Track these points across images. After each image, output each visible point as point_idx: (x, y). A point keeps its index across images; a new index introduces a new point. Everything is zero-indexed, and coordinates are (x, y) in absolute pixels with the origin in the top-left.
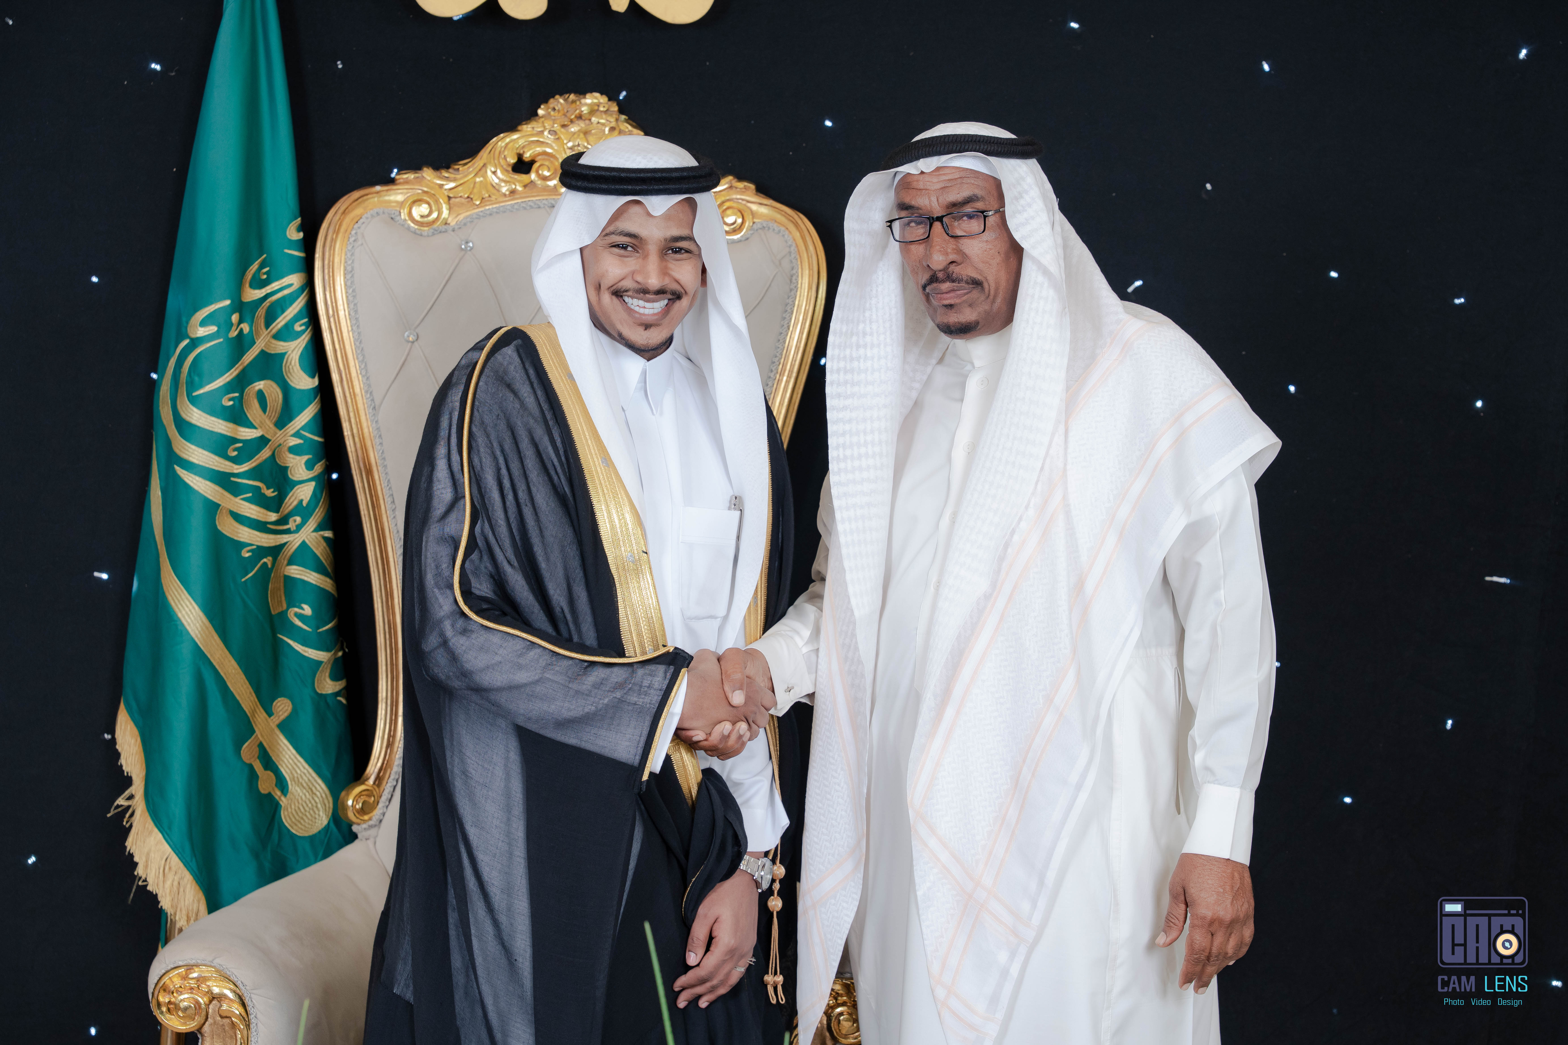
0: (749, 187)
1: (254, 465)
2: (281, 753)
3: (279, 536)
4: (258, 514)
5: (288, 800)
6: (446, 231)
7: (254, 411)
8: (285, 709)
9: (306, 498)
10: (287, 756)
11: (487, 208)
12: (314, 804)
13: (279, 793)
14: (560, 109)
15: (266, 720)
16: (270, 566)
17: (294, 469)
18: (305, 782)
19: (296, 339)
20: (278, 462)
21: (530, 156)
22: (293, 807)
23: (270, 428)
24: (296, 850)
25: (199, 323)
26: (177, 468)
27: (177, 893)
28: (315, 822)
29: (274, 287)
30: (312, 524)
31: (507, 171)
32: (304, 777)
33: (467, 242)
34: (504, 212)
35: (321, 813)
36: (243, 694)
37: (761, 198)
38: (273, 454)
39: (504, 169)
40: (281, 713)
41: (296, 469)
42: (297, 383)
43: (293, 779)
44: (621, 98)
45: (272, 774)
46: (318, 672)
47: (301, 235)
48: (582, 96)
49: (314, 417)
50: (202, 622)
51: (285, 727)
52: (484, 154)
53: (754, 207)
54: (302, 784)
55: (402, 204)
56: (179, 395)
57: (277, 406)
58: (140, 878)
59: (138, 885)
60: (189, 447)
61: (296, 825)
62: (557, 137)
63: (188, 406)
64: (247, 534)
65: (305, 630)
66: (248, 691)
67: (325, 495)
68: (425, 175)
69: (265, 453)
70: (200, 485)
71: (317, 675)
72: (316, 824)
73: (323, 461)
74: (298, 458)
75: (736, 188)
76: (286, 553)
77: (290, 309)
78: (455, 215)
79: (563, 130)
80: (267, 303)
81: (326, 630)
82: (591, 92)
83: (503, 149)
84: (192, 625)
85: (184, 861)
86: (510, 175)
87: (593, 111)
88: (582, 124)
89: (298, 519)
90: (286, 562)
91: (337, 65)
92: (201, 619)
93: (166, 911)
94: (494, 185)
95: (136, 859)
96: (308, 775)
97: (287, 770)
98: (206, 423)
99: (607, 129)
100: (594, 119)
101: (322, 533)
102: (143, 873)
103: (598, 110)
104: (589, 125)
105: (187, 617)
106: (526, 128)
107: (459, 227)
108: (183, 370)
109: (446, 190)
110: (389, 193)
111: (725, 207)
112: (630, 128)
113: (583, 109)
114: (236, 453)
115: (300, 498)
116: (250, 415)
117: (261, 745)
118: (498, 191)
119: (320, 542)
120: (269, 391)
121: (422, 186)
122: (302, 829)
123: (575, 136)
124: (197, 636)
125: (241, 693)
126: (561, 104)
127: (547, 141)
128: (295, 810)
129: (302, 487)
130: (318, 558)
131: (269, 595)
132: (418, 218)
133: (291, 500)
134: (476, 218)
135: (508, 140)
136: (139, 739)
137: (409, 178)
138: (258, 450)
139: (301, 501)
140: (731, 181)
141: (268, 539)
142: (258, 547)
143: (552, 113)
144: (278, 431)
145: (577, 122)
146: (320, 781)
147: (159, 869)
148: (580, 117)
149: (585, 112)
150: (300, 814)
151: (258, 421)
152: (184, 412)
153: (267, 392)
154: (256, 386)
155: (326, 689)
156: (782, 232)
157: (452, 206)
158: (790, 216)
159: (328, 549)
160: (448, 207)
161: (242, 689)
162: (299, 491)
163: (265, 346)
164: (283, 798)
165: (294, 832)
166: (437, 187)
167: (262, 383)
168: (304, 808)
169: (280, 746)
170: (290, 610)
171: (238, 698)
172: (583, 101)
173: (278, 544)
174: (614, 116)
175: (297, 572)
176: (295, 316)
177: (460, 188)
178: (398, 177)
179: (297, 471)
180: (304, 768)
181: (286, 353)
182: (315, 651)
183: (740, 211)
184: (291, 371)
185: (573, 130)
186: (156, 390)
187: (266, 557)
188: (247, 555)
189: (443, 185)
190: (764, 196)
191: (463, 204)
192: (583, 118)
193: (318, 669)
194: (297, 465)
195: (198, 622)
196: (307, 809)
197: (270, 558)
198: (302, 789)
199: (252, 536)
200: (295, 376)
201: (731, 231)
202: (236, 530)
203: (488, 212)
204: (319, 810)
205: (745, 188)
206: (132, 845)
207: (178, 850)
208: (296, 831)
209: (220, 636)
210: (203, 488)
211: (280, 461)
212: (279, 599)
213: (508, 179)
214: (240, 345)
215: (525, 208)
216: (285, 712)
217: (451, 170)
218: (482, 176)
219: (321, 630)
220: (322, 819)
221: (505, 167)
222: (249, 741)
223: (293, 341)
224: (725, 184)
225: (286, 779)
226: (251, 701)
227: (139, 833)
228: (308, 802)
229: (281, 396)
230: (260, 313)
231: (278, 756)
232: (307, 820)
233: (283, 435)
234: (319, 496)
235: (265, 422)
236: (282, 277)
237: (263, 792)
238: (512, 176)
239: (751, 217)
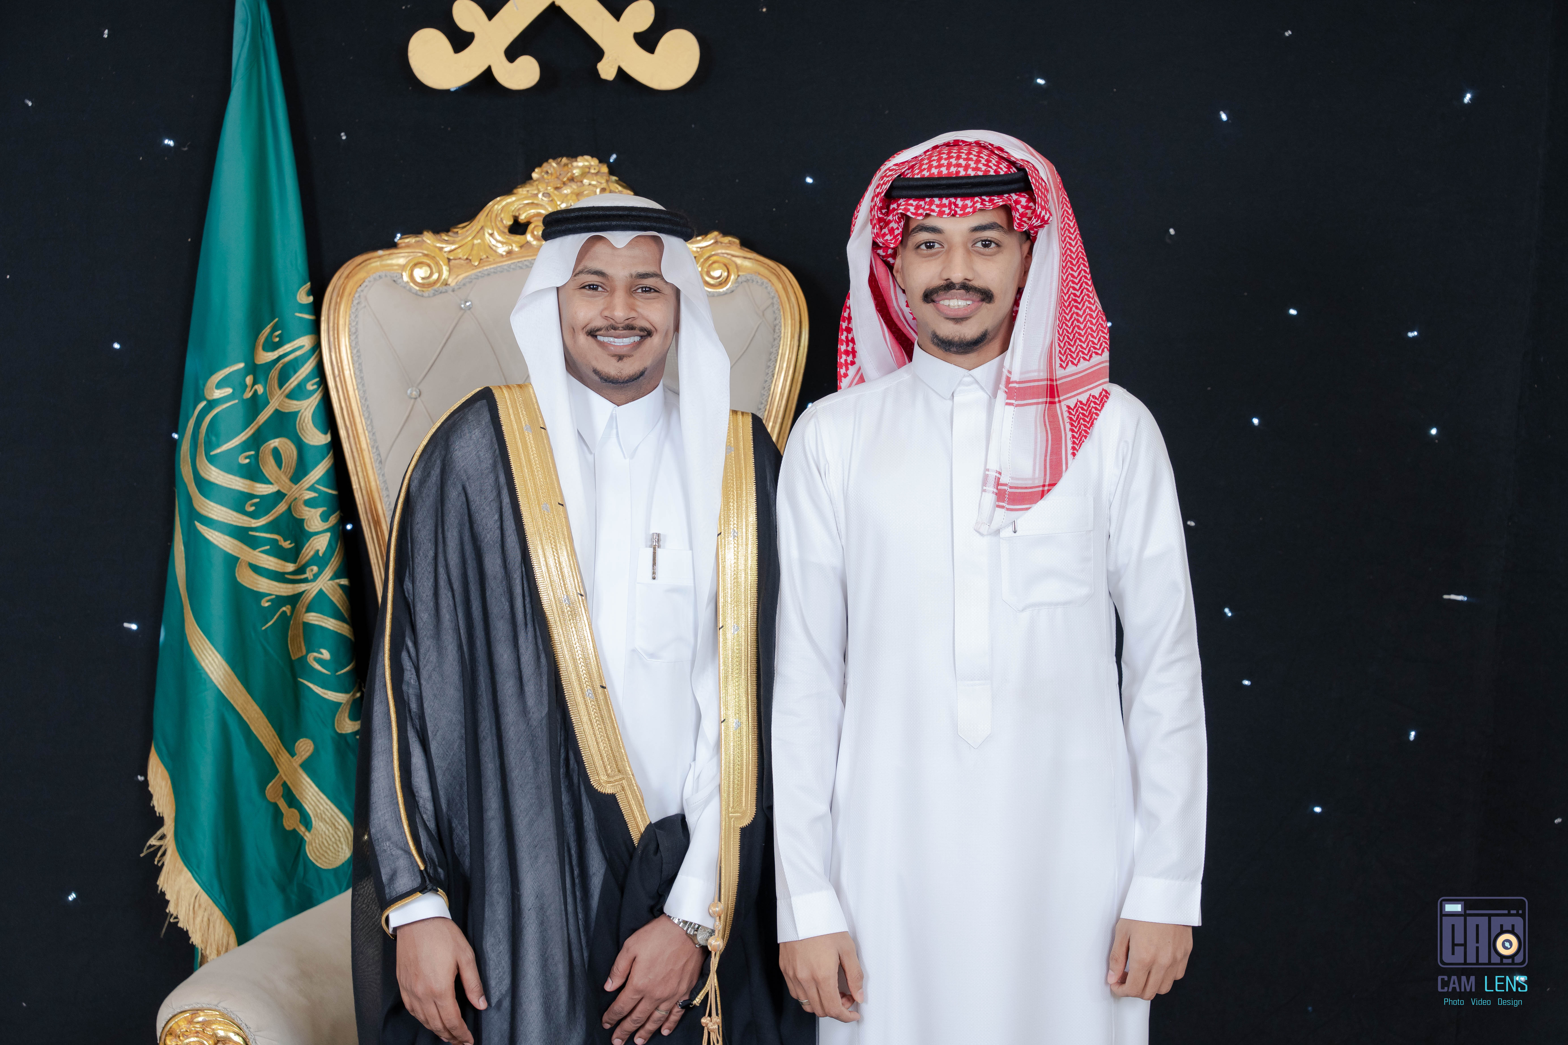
0: (734, 242)
1: (271, 518)
2: (304, 790)
3: (297, 585)
4: (276, 565)
5: (312, 835)
6: (446, 292)
7: (269, 467)
8: (307, 749)
9: (322, 548)
10: (310, 794)
11: (485, 268)
12: (337, 838)
13: (303, 829)
14: (553, 172)
15: (289, 760)
16: (289, 614)
17: (310, 521)
18: (328, 817)
19: (308, 397)
20: (295, 515)
21: (525, 218)
22: (317, 841)
23: (285, 482)
24: (321, 882)
25: (215, 386)
26: (197, 524)
27: (207, 928)
28: (339, 855)
29: (285, 350)
30: (328, 572)
31: (504, 233)
32: (327, 813)
33: (466, 302)
34: (502, 272)
35: (344, 847)
36: (266, 736)
37: (745, 252)
38: (289, 508)
39: (501, 230)
40: (303, 753)
41: (312, 521)
42: (310, 439)
43: (316, 815)
44: (611, 161)
45: (296, 811)
46: (338, 713)
47: (311, 299)
48: (574, 159)
49: (328, 472)
50: (225, 669)
51: (308, 766)
52: (482, 217)
53: (739, 261)
54: (325, 819)
55: (403, 267)
56: (198, 454)
57: (292, 462)
58: (172, 915)
59: (169, 922)
60: (208, 504)
61: (320, 858)
62: (551, 199)
63: (206, 464)
64: (266, 584)
65: (324, 674)
66: (271, 734)
67: (341, 544)
68: (425, 239)
69: (282, 508)
70: (219, 539)
71: (337, 716)
72: (340, 857)
73: (338, 513)
74: (313, 510)
75: (721, 243)
76: (304, 600)
77: (302, 370)
78: (455, 276)
79: (556, 192)
80: (279, 365)
81: (344, 673)
82: (582, 155)
83: (499, 212)
84: (215, 673)
85: (213, 898)
86: (507, 236)
87: (585, 173)
88: (574, 186)
89: (315, 569)
90: (304, 610)
91: (341, 137)
92: (223, 667)
93: (197, 946)
94: (492, 246)
95: (168, 897)
96: (330, 811)
97: (311, 807)
98: (223, 481)
99: (598, 191)
100: (586, 181)
101: (338, 581)
102: (175, 911)
103: (589, 172)
104: (581, 186)
105: (210, 666)
106: (522, 191)
107: (458, 287)
108: (201, 430)
109: (445, 252)
110: (391, 257)
111: (710, 262)
112: (620, 188)
113: (574, 171)
114: (253, 508)
115: (317, 548)
116: (266, 471)
117: (285, 784)
118: (495, 252)
119: (336, 589)
120: (283, 448)
121: (422, 249)
122: (326, 862)
123: (569, 197)
124: (220, 684)
125: (264, 736)
126: (554, 168)
127: (541, 203)
128: (319, 844)
129: (317, 538)
130: (335, 605)
131: (289, 642)
132: (419, 280)
133: (308, 551)
134: (475, 278)
135: (504, 203)
136: (169, 782)
137: (411, 242)
138: (275, 504)
139: (318, 551)
140: (716, 236)
141: (286, 588)
142: (277, 596)
143: (546, 176)
144: (293, 485)
145: (569, 184)
146: (342, 816)
147: (189, 906)
148: (572, 179)
149: (576, 174)
150: (324, 849)
151: (274, 477)
152: (203, 470)
153: (282, 449)
154: (270, 444)
155: (345, 729)
156: (765, 284)
157: (452, 267)
158: (773, 269)
159: (344, 596)
160: (448, 269)
161: (265, 732)
162: (315, 542)
163: (279, 406)
164: (307, 834)
165: (319, 865)
166: (437, 250)
167: (277, 440)
168: (327, 842)
169: (304, 784)
170: (310, 655)
171: (261, 740)
172: (575, 164)
173: (296, 592)
174: (605, 177)
175: (315, 618)
176: (307, 376)
177: (459, 250)
178: (400, 241)
179: (312, 523)
180: (327, 804)
181: (299, 411)
182: (334, 693)
183: (725, 265)
184: (305, 428)
185: (565, 192)
186: (177, 449)
187: (285, 606)
188: (267, 604)
189: (442, 248)
190: (748, 250)
191: (462, 265)
192: (575, 180)
193: (337, 710)
194: (312, 517)
195: (221, 670)
196: (331, 843)
197: (289, 606)
198: (325, 824)
199: (271, 586)
200: (308, 433)
201: (717, 284)
202: (255, 581)
203: (486, 273)
204: (342, 844)
205: (730, 243)
206: (164, 883)
207: (207, 887)
208: (321, 864)
209: (242, 683)
210: (222, 543)
211: (296, 514)
212: (299, 645)
213: (504, 241)
214: (255, 405)
215: (521, 268)
216: (307, 752)
217: (450, 234)
218: (480, 239)
219: (339, 673)
220: (345, 852)
221: (502, 228)
222: (274, 781)
223: (305, 400)
224: (710, 240)
225: (309, 815)
226: (274, 742)
227: (170, 871)
228: (331, 836)
229: (295, 453)
230: (273, 375)
231: (302, 793)
232: (330, 854)
233: (298, 489)
234: (334, 545)
235: (281, 477)
236: (294, 340)
237: (287, 828)
238: (509, 237)
239: (736, 270)
